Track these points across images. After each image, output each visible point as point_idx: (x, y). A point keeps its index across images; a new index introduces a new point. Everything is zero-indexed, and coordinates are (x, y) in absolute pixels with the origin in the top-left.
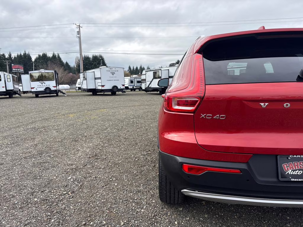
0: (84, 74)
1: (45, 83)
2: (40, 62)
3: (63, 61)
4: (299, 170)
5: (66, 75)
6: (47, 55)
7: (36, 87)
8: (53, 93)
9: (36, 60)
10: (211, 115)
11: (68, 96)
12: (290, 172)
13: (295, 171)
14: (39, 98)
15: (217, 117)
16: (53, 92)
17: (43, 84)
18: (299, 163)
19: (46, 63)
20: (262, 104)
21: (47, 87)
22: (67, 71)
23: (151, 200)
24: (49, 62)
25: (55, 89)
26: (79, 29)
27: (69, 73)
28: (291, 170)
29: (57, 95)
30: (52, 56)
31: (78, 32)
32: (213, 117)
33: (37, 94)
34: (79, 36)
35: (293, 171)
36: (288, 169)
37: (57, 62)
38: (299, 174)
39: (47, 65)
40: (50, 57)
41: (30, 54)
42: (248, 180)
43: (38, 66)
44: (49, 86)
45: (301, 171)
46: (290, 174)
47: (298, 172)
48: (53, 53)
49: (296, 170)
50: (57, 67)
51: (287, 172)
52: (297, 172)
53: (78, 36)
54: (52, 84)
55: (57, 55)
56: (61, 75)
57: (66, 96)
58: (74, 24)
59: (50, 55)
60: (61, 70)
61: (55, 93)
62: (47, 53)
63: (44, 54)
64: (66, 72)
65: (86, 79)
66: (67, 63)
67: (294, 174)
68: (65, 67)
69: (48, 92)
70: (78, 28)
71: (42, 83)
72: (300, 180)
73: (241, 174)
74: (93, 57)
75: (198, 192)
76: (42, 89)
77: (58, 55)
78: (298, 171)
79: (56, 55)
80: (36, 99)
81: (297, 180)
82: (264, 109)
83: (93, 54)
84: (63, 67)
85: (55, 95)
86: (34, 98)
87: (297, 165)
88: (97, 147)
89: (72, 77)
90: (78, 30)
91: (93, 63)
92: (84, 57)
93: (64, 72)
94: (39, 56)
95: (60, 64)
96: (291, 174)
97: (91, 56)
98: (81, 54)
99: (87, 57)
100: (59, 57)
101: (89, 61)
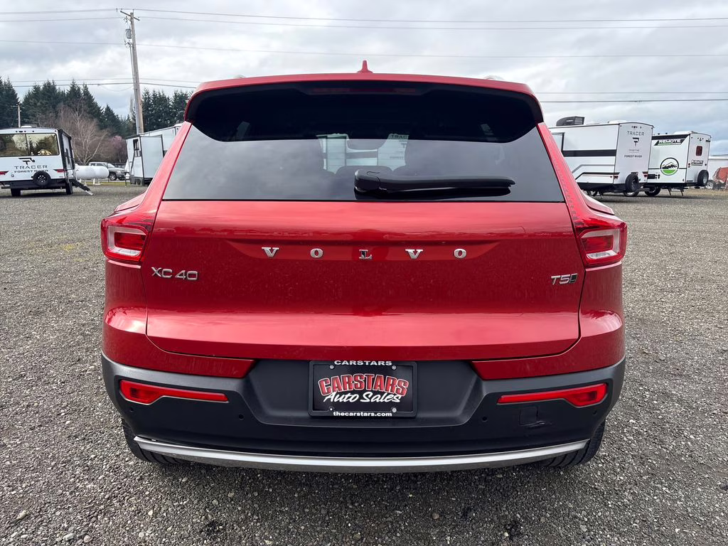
0: (137, 140)
1: (34, 161)
2: (39, 104)
3: (99, 105)
4: (353, 393)
5: (103, 140)
6: (57, 88)
7: (11, 170)
8: (59, 188)
9: (27, 99)
10: (171, 271)
11: (96, 194)
12: (333, 397)
13: (343, 396)
14: (21, 199)
15: (181, 275)
16: (56, 185)
17: (30, 164)
18: (352, 378)
19: (54, 107)
20: (267, 249)
21: (40, 170)
22: (108, 129)
23: (127, 459)
24: (61, 105)
25: (62, 175)
26: (132, 23)
27: (113, 135)
28: (334, 393)
29: (69, 193)
30: (69, 89)
31: (129, 30)
32: (174, 274)
33: (16, 187)
34: (131, 41)
35: (338, 395)
36: (329, 392)
37: (81, 107)
38: (351, 401)
39: (57, 113)
40: (63, 93)
41: (13, 84)
42: (241, 417)
43: (34, 116)
44: (44, 169)
45: (355, 395)
46: (332, 400)
47: (349, 397)
48: (71, 82)
49: (346, 393)
50: (81, 117)
51: (326, 398)
52: (347, 396)
53: (127, 40)
54: (51, 164)
55: (82, 87)
56: (91, 139)
57: (92, 194)
58: (119, 11)
59: (63, 86)
60: (91, 127)
61: (63, 188)
62: (56, 83)
63: (49, 83)
64: (105, 132)
65: (141, 155)
66: (108, 109)
67: (341, 401)
68: (101, 121)
69: (42, 185)
70: (129, 22)
71: (26, 162)
72: (351, 414)
73: (227, 402)
74: (176, 96)
75: (157, 441)
76: (28, 176)
77: (86, 88)
78: (349, 395)
79: (79, 89)
80: (14, 199)
81: (346, 414)
82: (270, 259)
83: (176, 89)
84: (95, 120)
85: (64, 190)
86: (9, 197)
87: (349, 383)
88: (81, 329)
89: (121, 146)
90: (128, 25)
91: (175, 113)
92: (154, 95)
93: (100, 134)
94: (37, 88)
95: (89, 113)
96: (336, 400)
97: (170, 94)
98: (137, 90)
99: (160, 96)
100: (87, 93)
101: (166, 106)
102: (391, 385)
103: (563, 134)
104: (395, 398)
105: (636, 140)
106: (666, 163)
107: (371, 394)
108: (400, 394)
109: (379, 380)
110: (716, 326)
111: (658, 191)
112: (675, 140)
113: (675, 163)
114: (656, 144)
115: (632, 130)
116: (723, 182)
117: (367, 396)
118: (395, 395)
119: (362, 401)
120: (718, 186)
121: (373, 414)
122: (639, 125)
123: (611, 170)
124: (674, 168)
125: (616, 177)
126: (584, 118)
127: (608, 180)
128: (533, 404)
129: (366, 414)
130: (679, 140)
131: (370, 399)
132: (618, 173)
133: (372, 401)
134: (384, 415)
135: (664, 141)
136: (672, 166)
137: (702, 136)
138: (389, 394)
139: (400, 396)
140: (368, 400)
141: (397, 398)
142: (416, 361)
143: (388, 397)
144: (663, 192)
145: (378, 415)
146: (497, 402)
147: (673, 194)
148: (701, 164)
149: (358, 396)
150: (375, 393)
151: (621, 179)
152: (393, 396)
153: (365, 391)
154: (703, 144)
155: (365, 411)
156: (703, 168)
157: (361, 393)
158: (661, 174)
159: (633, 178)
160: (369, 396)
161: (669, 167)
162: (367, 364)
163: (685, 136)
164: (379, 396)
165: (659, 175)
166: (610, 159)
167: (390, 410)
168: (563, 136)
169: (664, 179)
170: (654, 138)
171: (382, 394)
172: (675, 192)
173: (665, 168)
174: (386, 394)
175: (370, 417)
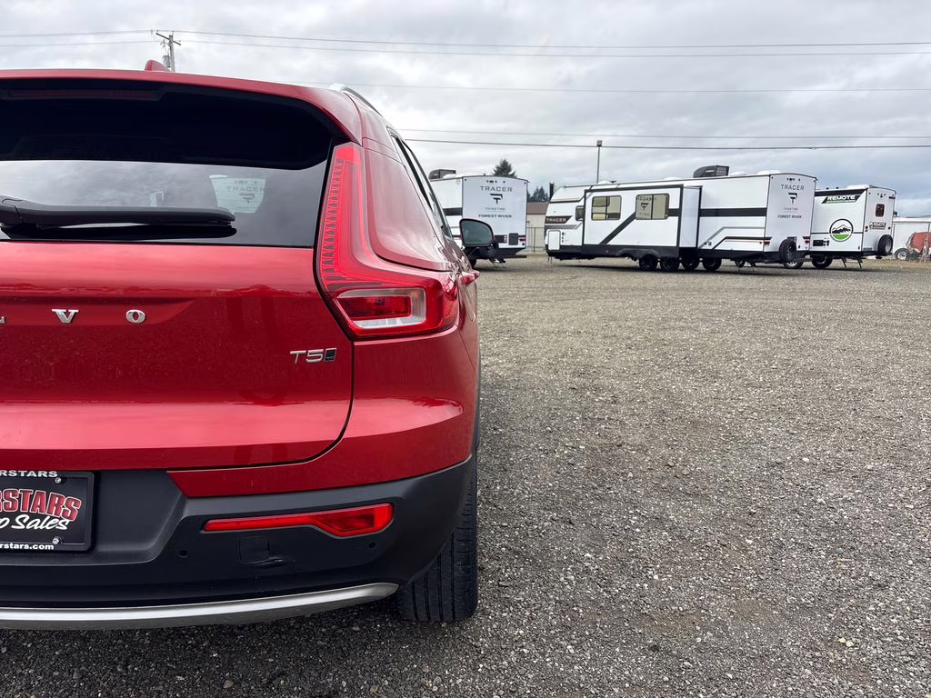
102: (56, 505)
103: (701, 188)
104: (60, 524)
105: (793, 196)
106: (837, 226)
107: (28, 517)
108: (68, 518)
109: (40, 499)
110: (788, 431)
111: (829, 262)
112: (848, 196)
113: (848, 226)
114: (824, 202)
115: (788, 183)
116: (919, 251)
117: (21, 520)
118: (60, 519)
119: (13, 527)
120: (913, 256)
121: (27, 547)
122: (796, 177)
123: (760, 234)
124: (847, 233)
125: (768, 243)
126: (728, 168)
127: (757, 247)
128: (259, 533)
129: (17, 546)
130: (853, 197)
131: (25, 524)
132: (769, 238)
133: (28, 527)
134: (42, 547)
135: (834, 198)
136: (845, 230)
137: (883, 192)
138: (52, 518)
139: (68, 521)
140: (23, 527)
141: (64, 523)
142: (92, 471)
143: (51, 522)
144: (836, 263)
145: (34, 547)
146: (201, 529)
147: (848, 265)
148: (882, 226)
149: (8, 520)
150: (33, 517)
151: (774, 245)
152: (57, 520)
153: (19, 513)
154: (885, 201)
155: (15, 541)
156: (886, 232)
157: (12, 516)
158: (831, 240)
159: (790, 244)
160: (25, 521)
161: (841, 231)
162: (22, 475)
163: (861, 191)
164: (39, 520)
165: (828, 242)
166: (759, 220)
167: (50, 542)
168: (701, 189)
169: (834, 246)
170: (817, 194)
171: (42, 517)
172: (852, 263)
173: (836, 232)
174: (48, 518)
175: (23, 551)
